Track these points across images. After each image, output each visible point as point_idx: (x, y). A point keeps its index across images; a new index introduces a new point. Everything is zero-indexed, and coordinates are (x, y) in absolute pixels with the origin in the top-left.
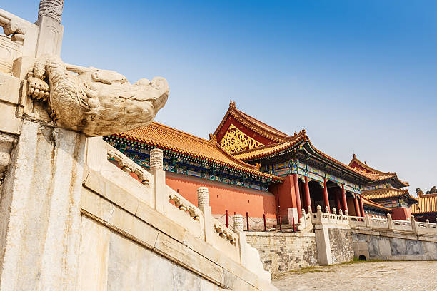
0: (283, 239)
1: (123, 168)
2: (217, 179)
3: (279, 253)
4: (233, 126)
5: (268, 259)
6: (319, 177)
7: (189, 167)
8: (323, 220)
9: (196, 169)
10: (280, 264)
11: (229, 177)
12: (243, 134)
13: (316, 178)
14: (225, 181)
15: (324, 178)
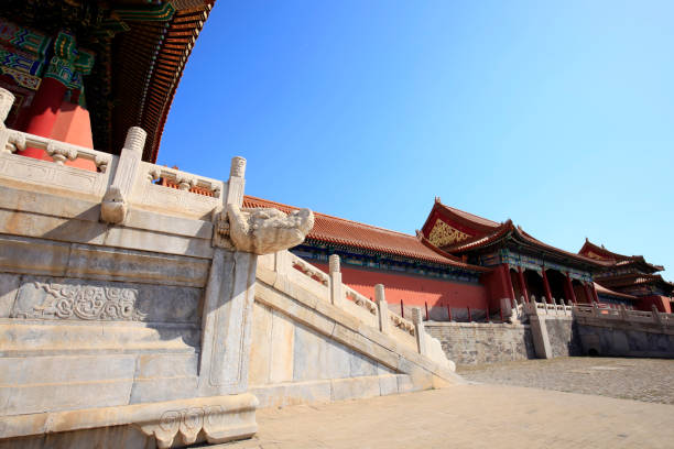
0: (490, 330)
1: (305, 272)
2: (422, 272)
3: (486, 344)
4: (439, 221)
5: (474, 349)
6: (536, 266)
7: (393, 263)
8: (539, 311)
9: (400, 264)
10: (487, 354)
11: (435, 270)
12: (450, 228)
13: (532, 267)
14: (431, 273)
15: (542, 266)
